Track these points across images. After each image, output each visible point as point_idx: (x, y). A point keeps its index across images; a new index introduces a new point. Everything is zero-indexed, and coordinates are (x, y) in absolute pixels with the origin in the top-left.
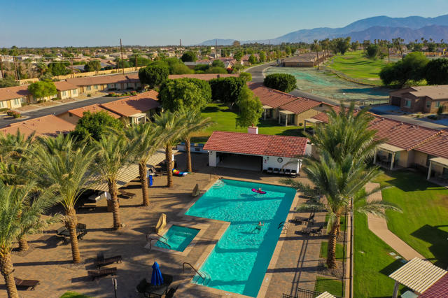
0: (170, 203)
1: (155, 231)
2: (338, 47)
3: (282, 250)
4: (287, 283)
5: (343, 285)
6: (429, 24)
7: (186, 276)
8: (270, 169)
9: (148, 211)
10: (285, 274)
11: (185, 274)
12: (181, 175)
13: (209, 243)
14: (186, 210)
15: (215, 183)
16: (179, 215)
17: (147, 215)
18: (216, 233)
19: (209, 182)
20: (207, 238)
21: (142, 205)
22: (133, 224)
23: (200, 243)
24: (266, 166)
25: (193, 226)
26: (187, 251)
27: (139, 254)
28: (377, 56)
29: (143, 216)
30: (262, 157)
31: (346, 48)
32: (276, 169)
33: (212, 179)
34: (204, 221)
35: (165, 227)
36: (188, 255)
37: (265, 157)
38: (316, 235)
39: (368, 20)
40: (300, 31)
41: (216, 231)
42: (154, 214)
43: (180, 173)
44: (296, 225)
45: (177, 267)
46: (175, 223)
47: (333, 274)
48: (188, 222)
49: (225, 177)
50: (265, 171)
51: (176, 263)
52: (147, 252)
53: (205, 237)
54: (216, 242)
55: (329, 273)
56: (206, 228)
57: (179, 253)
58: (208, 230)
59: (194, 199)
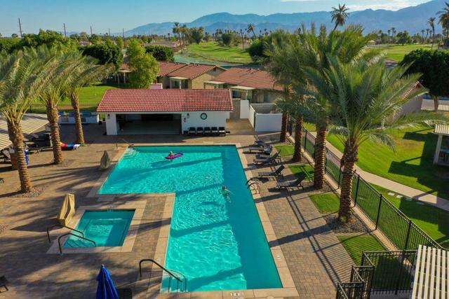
0: (67, 183)
1: (60, 224)
2: (193, 37)
3: (269, 215)
4: (308, 254)
5: (376, 239)
6: (264, 22)
7: (149, 284)
8: (192, 129)
9: (33, 199)
10: (296, 243)
11: (144, 281)
12: (71, 149)
13: (158, 224)
14: (98, 188)
15: (125, 153)
16: (90, 196)
17: (34, 205)
18: (163, 209)
19: (117, 152)
20: (152, 218)
21: (19, 192)
22: (12, 222)
23: (144, 228)
24: (185, 126)
25: (121, 207)
26: (129, 243)
27: (41, 267)
28: (232, 43)
29: (27, 207)
30: (180, 115)
31: (200, 38)
32: (200, 129)
33: (119, 148)
34: (134, 198)
35: (74, 215)
36: (135, 249)
37: (184, 114)
38: (295, 189)
39: (213, 16)
40: (150, 25)
41: (162, 206)
42: (46, 201)
43: (69, 146)
44: (263, 182)
45: (123, 272)
46: (89, 207)
47: (354, 229)
48: (111, 203)
49: (135, 145)
50: (186, 132)
51: (120, 266)
52: (55, 259)
53: (149, 217)
54: (168, 222)
55: (349, 229)
56: (144, 206)
57: (116, 249)
58: (147, 208)
59: (105, 173)
